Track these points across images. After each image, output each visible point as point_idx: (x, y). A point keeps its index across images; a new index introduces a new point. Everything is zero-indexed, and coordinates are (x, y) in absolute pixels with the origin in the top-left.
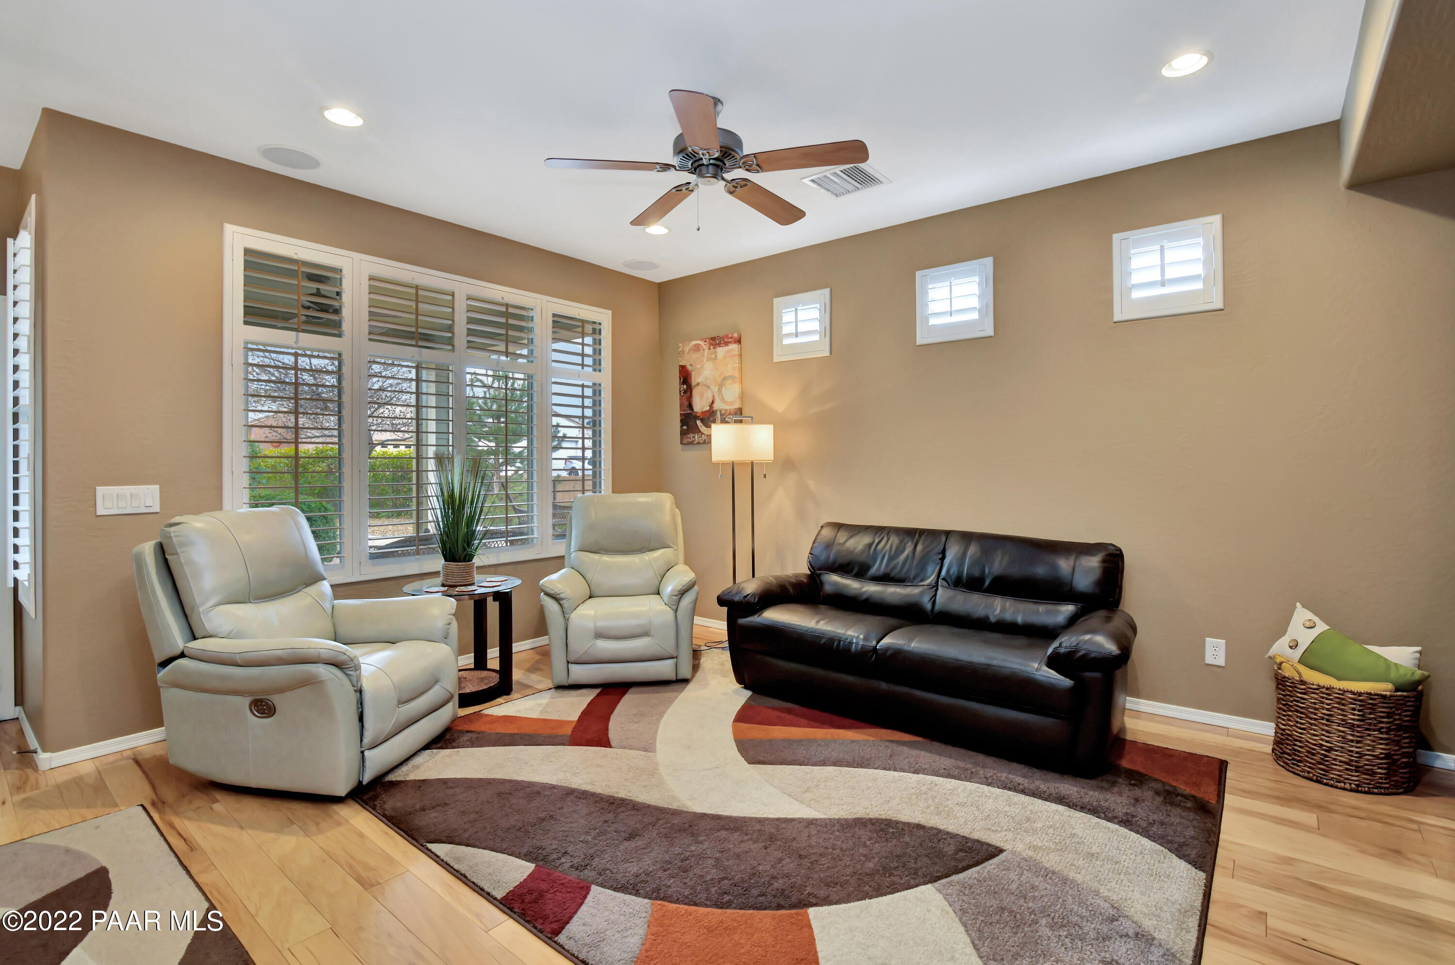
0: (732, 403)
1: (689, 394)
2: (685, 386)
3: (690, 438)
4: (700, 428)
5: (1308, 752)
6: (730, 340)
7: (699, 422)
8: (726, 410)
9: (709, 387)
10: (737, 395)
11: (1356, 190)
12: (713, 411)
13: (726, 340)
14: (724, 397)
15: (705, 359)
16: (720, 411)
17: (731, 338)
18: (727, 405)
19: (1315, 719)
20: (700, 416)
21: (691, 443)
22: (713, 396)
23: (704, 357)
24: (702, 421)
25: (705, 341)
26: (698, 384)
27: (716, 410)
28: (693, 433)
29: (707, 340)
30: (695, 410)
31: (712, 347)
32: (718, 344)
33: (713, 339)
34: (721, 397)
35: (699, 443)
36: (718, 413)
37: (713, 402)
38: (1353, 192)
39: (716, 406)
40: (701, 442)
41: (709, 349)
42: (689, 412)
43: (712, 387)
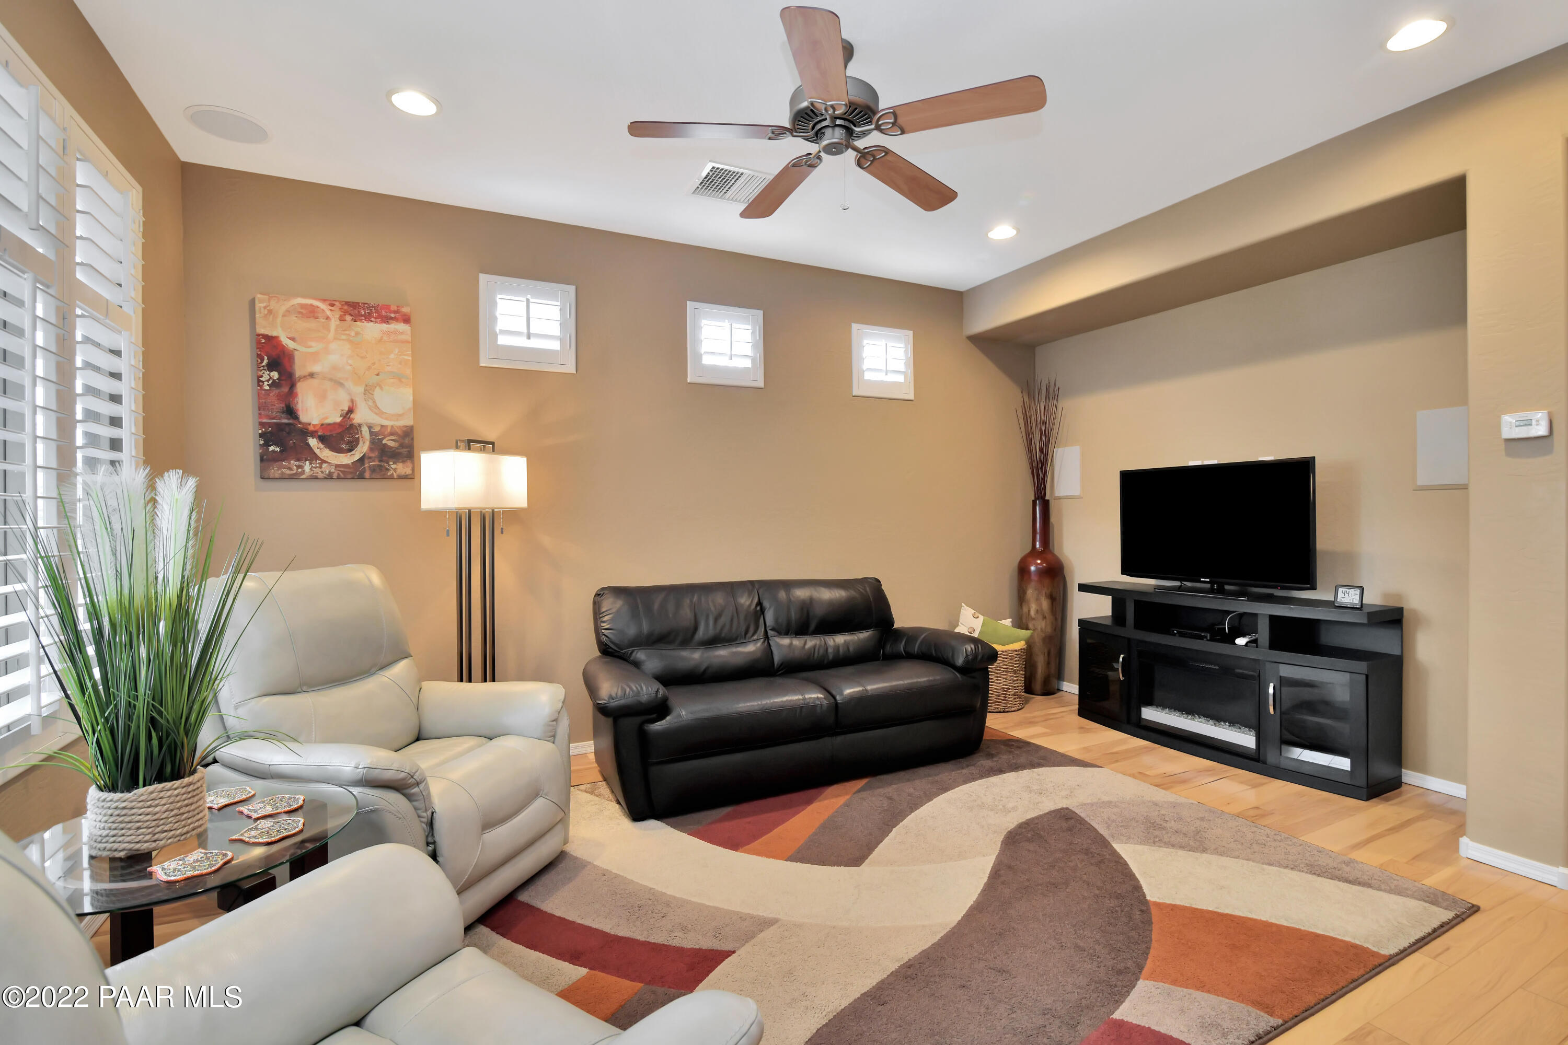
0: (399, 416)
1: (285, 389)
2: (275, 375)
3: (290, 469)
4: (317, 451)
5: (996, 695)
6: (393, 315)
7: (313, 442)
8: (382, 426)
9: (341, 385)
10: (410, 405)
11: (972, 342)
12: (352, 426)
13: (384, 313)
14: (379, 405)
15: (331, 335)
16: (370, 427)
17: (395, 312)
18: (386, 419)
19: (999, 673)
20: (316, 431)
21: (294, 477)
22: (352, 401)
23: (329, 330)
24: (322, 439)
25: (332, 305)
26: (312, 375)
27: (360, 425)
28: (298, 460)
29: (337, 304)
30: (304, 418)
31: (348, 318)
32: (364, 316)
33: (354, 305)
34: (370, 403)
35: (314, 478)
36: (365, 430)
37: (351, 411)
38: (969, 341)
39: (357, 418)
40: (320, 475)
41: (342, 319)
42: (285, 421)
43: (349, 384)
